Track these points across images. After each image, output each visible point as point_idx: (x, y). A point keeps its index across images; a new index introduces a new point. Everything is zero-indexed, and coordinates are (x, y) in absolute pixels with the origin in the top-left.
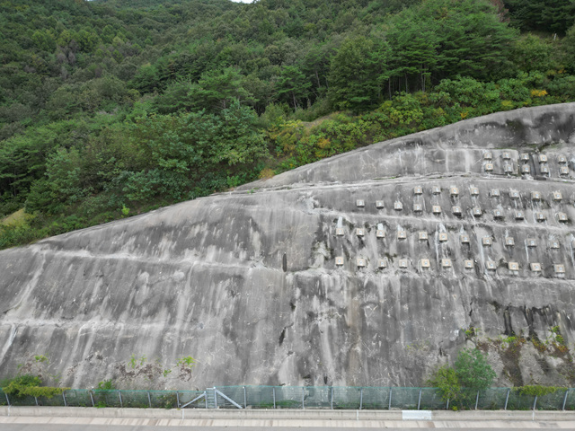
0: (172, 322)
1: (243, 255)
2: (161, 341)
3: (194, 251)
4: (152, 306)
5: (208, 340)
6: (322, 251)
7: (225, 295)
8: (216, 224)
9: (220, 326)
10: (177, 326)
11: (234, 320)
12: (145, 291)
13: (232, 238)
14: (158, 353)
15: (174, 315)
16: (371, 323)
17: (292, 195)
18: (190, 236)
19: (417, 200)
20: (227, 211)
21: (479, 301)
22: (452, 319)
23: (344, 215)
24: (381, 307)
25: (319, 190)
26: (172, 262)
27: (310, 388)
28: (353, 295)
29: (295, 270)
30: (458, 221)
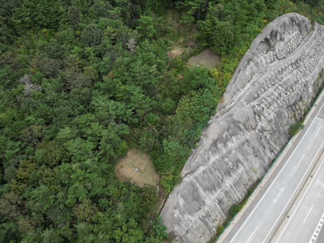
0: (243, 165)
1: (242, 133)
2: (246, 171)
3: (229, 142)
4: (235, 165)
5: (254, 162)
6: (257, 118)
7: (248, 148)
8: (228, 129)
9: (253, 156)
10: (245, 165)
11: (254, 152)
12: (230, 163)
13: (236, 130)
14: (248, 174)
15: (242, 163)
16: (275, 129)
17: (239, 104)
18: (224, 138)
19: (265, 85)
20: (228, 122)
21: (287, 108)
22: (285, 116)
23: (255, 103)
24: (275, 124)
25: (244, 97)
26: (228, 150)
27: (274, 153)
28: (269, 125)
29: (255, 128)
30: (275, 87)
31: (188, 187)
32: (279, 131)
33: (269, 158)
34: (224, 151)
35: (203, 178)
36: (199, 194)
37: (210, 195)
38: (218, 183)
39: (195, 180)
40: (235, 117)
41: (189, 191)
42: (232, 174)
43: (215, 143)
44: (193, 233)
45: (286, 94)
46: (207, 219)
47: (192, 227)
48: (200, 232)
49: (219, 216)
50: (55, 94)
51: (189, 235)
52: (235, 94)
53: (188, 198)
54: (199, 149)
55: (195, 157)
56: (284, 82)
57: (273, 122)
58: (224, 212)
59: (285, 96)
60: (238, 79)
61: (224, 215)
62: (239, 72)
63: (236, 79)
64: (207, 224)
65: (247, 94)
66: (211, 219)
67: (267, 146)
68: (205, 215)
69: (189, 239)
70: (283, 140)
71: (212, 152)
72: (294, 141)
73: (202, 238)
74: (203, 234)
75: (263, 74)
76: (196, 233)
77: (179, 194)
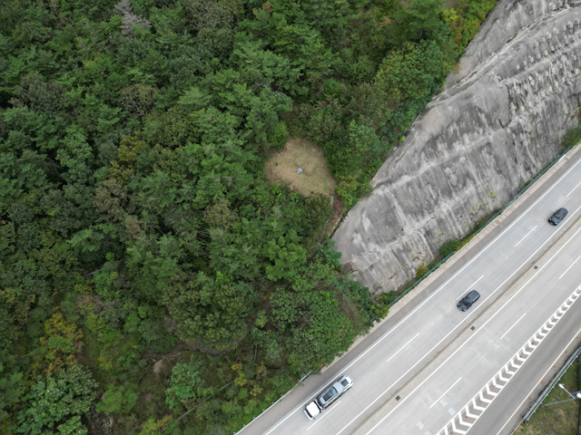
0: (475, 183)
1: (481, 131)
2: (478, 194)
3: (457, 142)
4: (462, 181)
5: (493, 180)
6: (514, 107)
7: (488, 156)
8: (459, 120)
9: (494, 172)
10: (478, 183)
11: (497, 165)
12: (453, 177)
13: (472, 124)
14: (480, 199)
15: (473, 180)
16: (540, 132)
17: (485, 79)
18: (450, 135)
19: (537, 51)
20: (461, 109)
21: (570, 97)
22: (563, 112)
23: (515, 80)
24: (542, 122)
25: (496, 68)
26: (454, 155)
27: (531, 173)
28: (532, 123)
29: (507, 125)
30: (554, 56)
31: (380, 203)
32: (547, 137)
33: (521, 179)
34: (447, 156)
35: (406, 195)
36: (395, 217)
37: (414, 221)
38: (429, 205)
39: (393, 196)
40: (475, 101)
41: (380, 210)
42: (454, 194)
43: (433, 141)
44: (380, 270)
45: (573, 72)
46: (404, 255)
47: (380, 261)
48: (391, 271)
49: (423, 253)
50: (172, 34)
51: (374, 271)
52: (480, 60)
53: (377, 220)
54: (405, 148)
55: (397, 159)
56: (574, 50)
57: (538, 120)
58: (431, 249)
59: (570, 75)
60: (491, 34)
61: (431, 253)
62: (495, 21)
63: (487, 33)
64: (402, 262)
65: (503, 62)
66: (411, 256)
67: (521, 159)
68: (402, 248)
69: (374, 277)
70: (550, 152)
71: (426, 156)
72: (569, 158)
73: (393, 280)
74: (396, 274)
75: (538, 29)
76: (384, 271)
77: (365, 212)
